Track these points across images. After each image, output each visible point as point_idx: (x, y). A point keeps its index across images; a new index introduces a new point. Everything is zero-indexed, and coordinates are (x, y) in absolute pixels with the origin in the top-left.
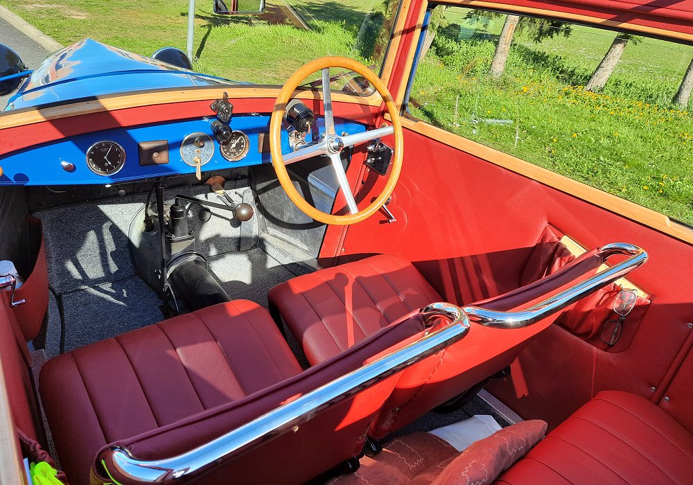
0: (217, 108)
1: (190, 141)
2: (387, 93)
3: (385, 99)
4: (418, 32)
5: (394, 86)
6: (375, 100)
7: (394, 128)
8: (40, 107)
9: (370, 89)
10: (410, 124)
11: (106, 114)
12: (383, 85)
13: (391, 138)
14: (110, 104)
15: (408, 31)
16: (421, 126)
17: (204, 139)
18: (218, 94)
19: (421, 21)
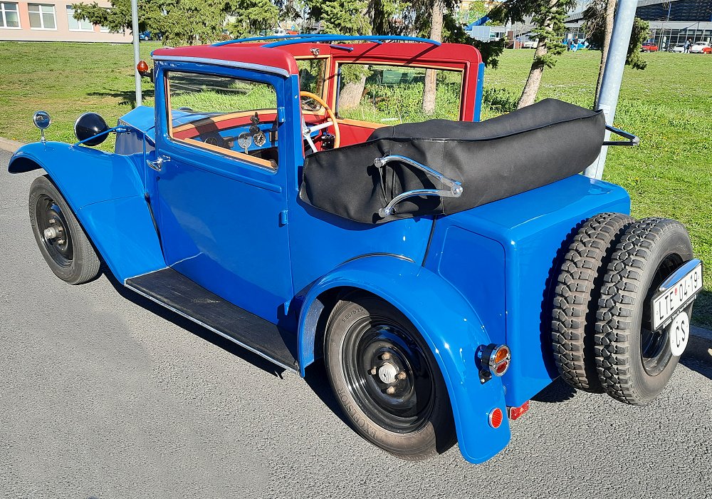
0: (253, 120)
1: (242, 136)
2: (327, 106)
3: (326, 109)
4: (336, 77)
5: (329, 102)
6: (322, 112)
7: (333, 122)
8: (192, 123)
9: (318, 108)
10: (341, 121)
11: (213, 123)
12: (324, 102)
13: (332, 127)
14: (215, 119)
15: (331, 77)
16: (346, 121)
17: (247, 135)
18: (253, 113)
19: (336, 72)
